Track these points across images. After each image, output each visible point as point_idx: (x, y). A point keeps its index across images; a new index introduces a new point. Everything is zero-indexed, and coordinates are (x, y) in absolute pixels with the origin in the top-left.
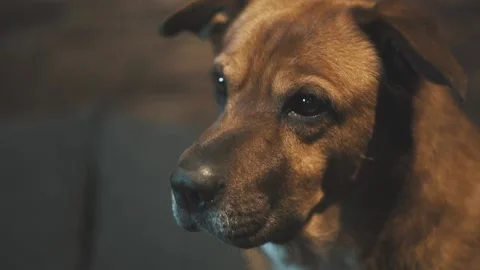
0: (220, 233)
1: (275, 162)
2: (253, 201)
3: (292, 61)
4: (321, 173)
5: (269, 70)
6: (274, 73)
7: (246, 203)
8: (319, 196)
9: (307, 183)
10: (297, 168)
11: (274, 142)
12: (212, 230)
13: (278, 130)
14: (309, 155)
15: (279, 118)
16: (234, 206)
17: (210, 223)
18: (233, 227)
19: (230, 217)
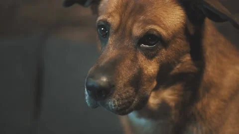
0: (112, 109)
1: (135, 70)
2: (128, 92)
3: (142, 18)
4: (156, 73)
5: (130, 23)
6: (132, 25)
7: (125, 93)
8: (155, 84)
9: (150, 79)
10: (146, 72)
11: (135, 60)
12: (108, 108)
13: (136, 54)
14: (151, 65)
15: (136, 47)
16: (119, 95)
17: (108, 105)
18: (119, 106)
19: (118, 100)
